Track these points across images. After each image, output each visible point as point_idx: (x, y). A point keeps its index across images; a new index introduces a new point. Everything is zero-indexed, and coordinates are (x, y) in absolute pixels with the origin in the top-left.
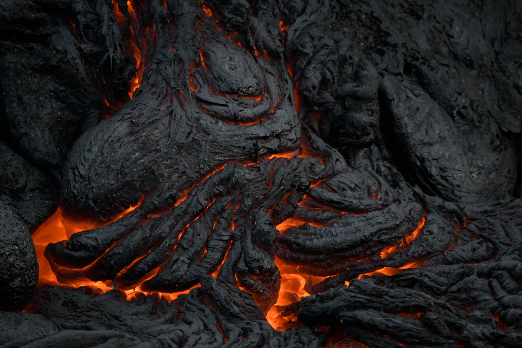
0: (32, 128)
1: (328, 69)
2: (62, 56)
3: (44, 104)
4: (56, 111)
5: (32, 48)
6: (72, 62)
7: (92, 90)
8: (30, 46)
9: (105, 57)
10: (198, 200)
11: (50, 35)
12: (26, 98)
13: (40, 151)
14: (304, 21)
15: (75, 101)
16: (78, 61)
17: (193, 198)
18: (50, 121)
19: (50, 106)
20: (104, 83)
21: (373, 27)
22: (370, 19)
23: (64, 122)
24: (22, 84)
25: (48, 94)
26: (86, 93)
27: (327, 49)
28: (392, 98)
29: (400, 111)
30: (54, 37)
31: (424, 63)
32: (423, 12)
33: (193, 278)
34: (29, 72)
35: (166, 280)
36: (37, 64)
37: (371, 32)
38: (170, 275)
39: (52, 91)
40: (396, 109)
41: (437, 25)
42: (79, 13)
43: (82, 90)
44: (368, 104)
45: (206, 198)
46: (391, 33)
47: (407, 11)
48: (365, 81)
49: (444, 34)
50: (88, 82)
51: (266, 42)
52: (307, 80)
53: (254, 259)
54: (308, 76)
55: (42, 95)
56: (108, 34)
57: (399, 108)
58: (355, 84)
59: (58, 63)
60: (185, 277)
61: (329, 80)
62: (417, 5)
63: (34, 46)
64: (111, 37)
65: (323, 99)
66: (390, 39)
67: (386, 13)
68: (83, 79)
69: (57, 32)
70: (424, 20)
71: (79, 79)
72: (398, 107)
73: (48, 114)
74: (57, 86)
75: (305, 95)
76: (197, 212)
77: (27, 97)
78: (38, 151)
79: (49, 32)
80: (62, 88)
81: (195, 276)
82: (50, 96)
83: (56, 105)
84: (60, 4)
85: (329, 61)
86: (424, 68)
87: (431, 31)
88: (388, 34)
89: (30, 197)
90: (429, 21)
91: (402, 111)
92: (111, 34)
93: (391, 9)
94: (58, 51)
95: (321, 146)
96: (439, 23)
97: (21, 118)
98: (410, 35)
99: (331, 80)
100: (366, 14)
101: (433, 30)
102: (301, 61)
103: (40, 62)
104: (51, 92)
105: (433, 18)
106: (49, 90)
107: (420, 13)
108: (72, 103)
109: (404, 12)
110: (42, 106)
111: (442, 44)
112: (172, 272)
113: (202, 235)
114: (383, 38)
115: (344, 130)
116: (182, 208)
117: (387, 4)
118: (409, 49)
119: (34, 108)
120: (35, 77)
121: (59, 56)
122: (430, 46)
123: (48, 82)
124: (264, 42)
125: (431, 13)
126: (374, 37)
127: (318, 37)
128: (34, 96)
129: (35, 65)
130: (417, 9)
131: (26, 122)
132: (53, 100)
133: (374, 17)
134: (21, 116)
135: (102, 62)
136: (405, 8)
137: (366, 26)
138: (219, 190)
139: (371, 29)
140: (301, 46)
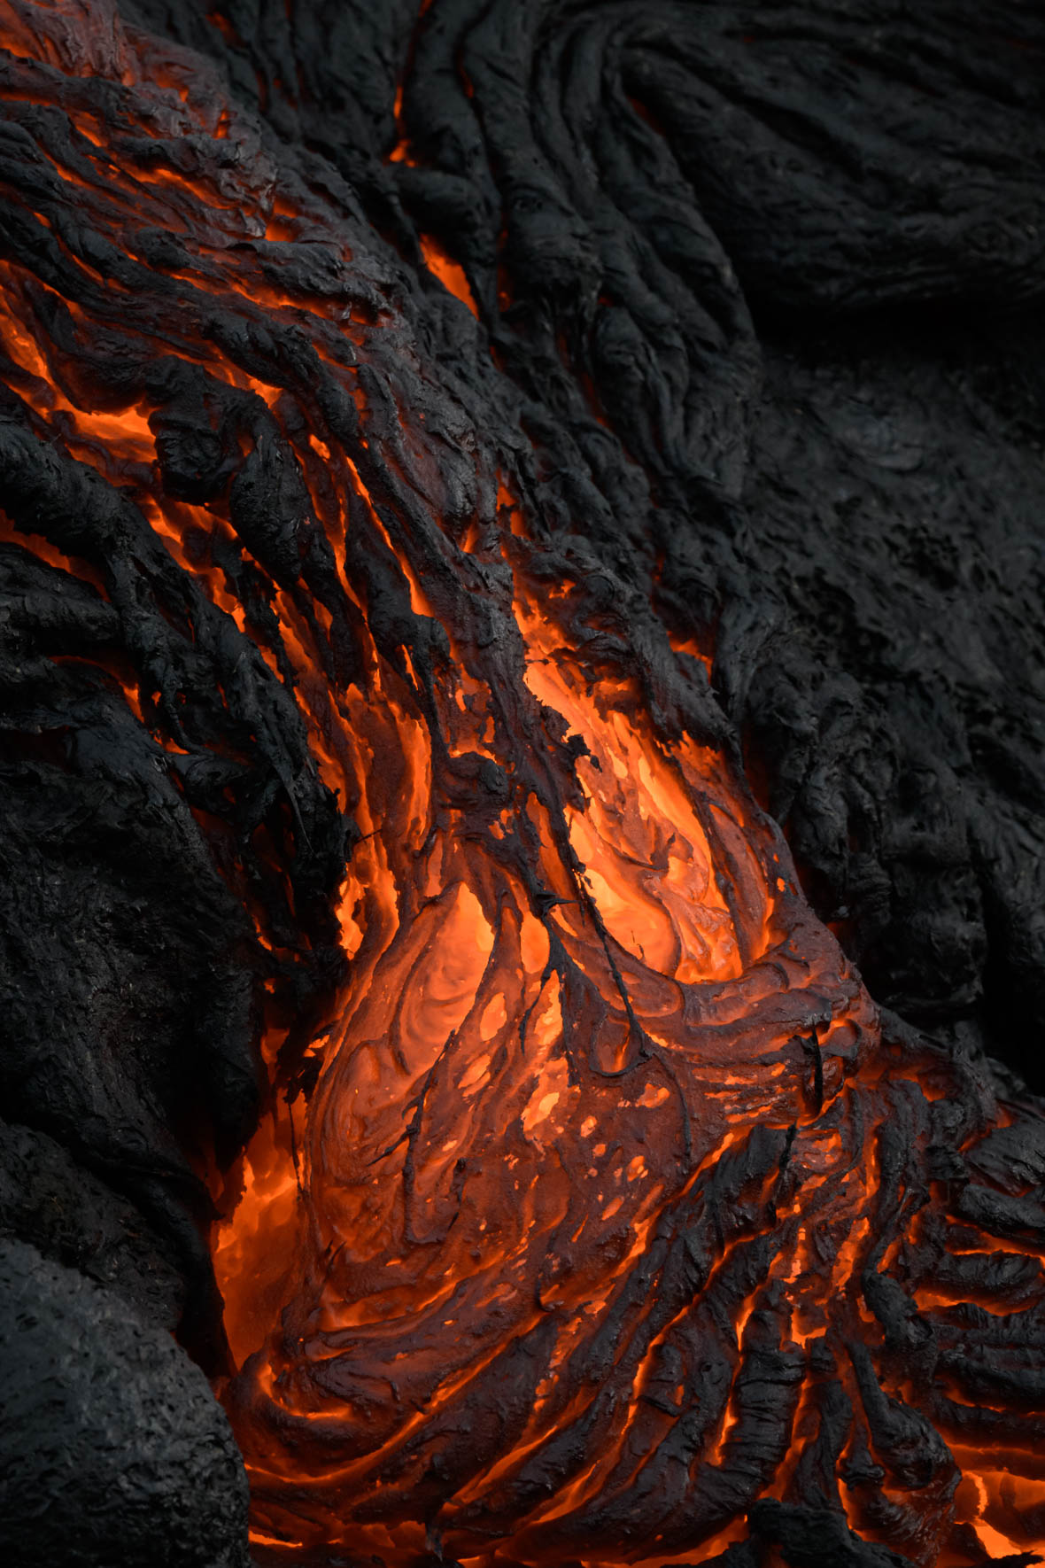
0: (65, 1041)
1: (860, 778)
2: (134, 800)
3: (89, 961)
4: (123, 978)
5: (33, 778)
6: (165, 816)
7: (230, 903)
8: (25, 772)
9: (270, 793)
10: (688, 1255)
11: (73, 731)
12: (34, 944)
13: (98, 1117)
14: (751, 629)
15: (175, 941)
16: (182, 811)
17: (670, 1247)
18: (110, 1014)
19: (104, 966)
20: (257, 877)
21: (832, 619)
22: (816, 595)
23: (144, 1015)
24: (16, 899)
25: (96, 925)
26: (213, 915)
27: (848, 714)
28: (992, 855)
29: (1022, 895)
30: (86, 738)
31: (1009, 730)
32: (956, 561)
33: (713, 1512)
34: (34, 856)
35: (624, 1522)
36: (57, 831)
37: (829, 640)
38: (634, 1504)
39: (111, 916)
40: (1011, 892)
41: (1006, 601)
42: (154, 654)
43: (200, 908)
44: (958, 882)
45: (708, 1244)
46: (891, 636)
47: (910, 560)
48: (937, 807)
49: (1030, 630)
50: (216, 878)
51: (685, 708)
52: (816, 821)
53: (903, 1441)
54: (820, 808)
55: (79, 929)
56: (264, 719)
57: (1021, 884)
58: (912, 821)
59: (128, 822)
60: (690, 1512)
61: (869, 816)
62: (933, 541)
63: (41, 772)
64: (275, 730)
65: (862, 878)
66: (891, 658)
67: (854, 569)
68: (199, 869)
69: (99, 721)
70: (964, 588)
71: (190, 870)
72: (1015, 884)
73: (102, 991)
74: (121, 897)
75: (821, 872)
76: (687, 1291)
77: (38, 939)
78: (93, 1114)
79: (70, 723)
80: (139, 905)
81: (721, 1505)
82: (103, 930)
83: (125, 959)
84: (93, 628)
85: (856, 753)
86: (1012, 745)
87: (993, 620)
88: (880, 642)
89: (115, 1271)
90: (981, 591)
91: (1028, 894)
92: (272, 718)
93: (864, 558)
94: (120, 785)
95: (908, 1038)
96: (1010, 594)
97: (22, 1010)
98: (939, 641)
99: (875, 817)
100: (802, 581)
101: (1000, 616)
102: (792, 760)
103: (64, 822)
104: (103, 920)
105: (988, 580)
106: (101, 911)
107: (947, 565)
108: (168, 948)
109: (903, 564)
110: (84, 970)
111: (1030, 660)
112: (643, 1496)
113: (715, 1369)
114: (871, 657)
115: (902, 973)
116: (641, 1281)
117: (851, 543)
118: (953, 686)
119: (61, 975)
120: (54, 872)
121: (127, 800)
122: (1001, 668)
123: (92, 886)
124: (679, 709)
125: (978, 560)
126: (840, 654)
127: (810, 677)
128: (55, 936)
129: (48, 833)
130: (935, 552)
131: (41, 1022)
132: (111, 946)
133: (826, 586)
134: (23, 1003)
135: (259, 812)
136: (901, 553)
137: (811, 618)
138: (744, 1218)
139: (827, 629)
140: (781, 711)
